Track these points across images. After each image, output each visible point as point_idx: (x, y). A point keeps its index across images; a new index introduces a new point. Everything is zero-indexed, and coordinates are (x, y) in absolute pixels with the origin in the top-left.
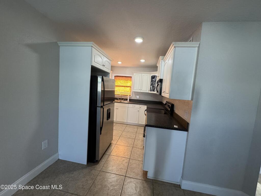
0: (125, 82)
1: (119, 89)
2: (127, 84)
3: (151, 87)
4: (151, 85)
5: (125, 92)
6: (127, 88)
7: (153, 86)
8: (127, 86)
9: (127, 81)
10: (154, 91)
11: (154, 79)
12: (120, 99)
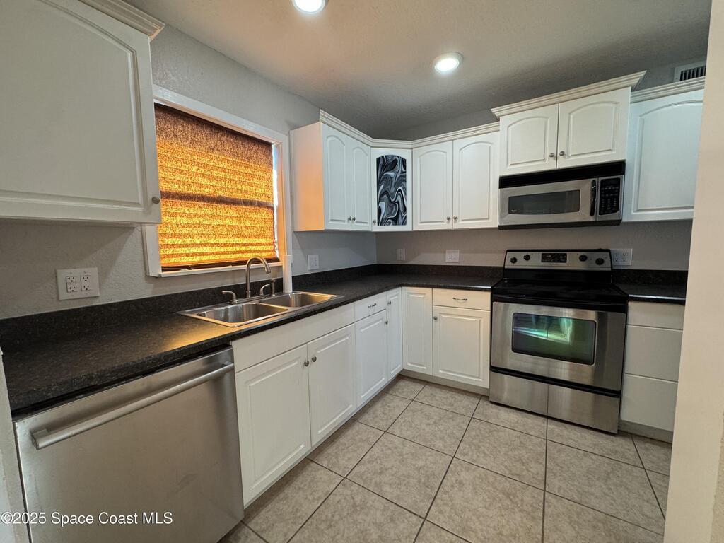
0: (234, 172)
1: (197, 220)
2: (249, 188)
3: (383, 205)
4: (380, 199)
5: (245, 241)
6: (253, 215)
7: (391, 202)
8: (248, 197)
9: (249, 171)
10: (400, 220)
11: (392, 174)
12: (240, 291)
